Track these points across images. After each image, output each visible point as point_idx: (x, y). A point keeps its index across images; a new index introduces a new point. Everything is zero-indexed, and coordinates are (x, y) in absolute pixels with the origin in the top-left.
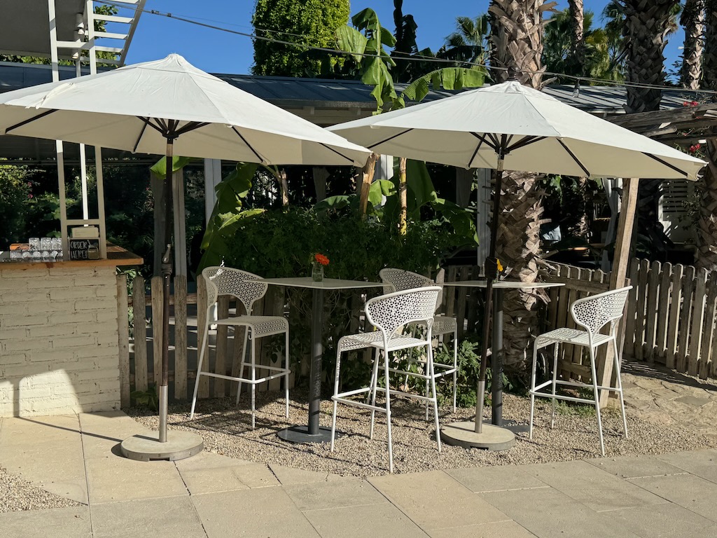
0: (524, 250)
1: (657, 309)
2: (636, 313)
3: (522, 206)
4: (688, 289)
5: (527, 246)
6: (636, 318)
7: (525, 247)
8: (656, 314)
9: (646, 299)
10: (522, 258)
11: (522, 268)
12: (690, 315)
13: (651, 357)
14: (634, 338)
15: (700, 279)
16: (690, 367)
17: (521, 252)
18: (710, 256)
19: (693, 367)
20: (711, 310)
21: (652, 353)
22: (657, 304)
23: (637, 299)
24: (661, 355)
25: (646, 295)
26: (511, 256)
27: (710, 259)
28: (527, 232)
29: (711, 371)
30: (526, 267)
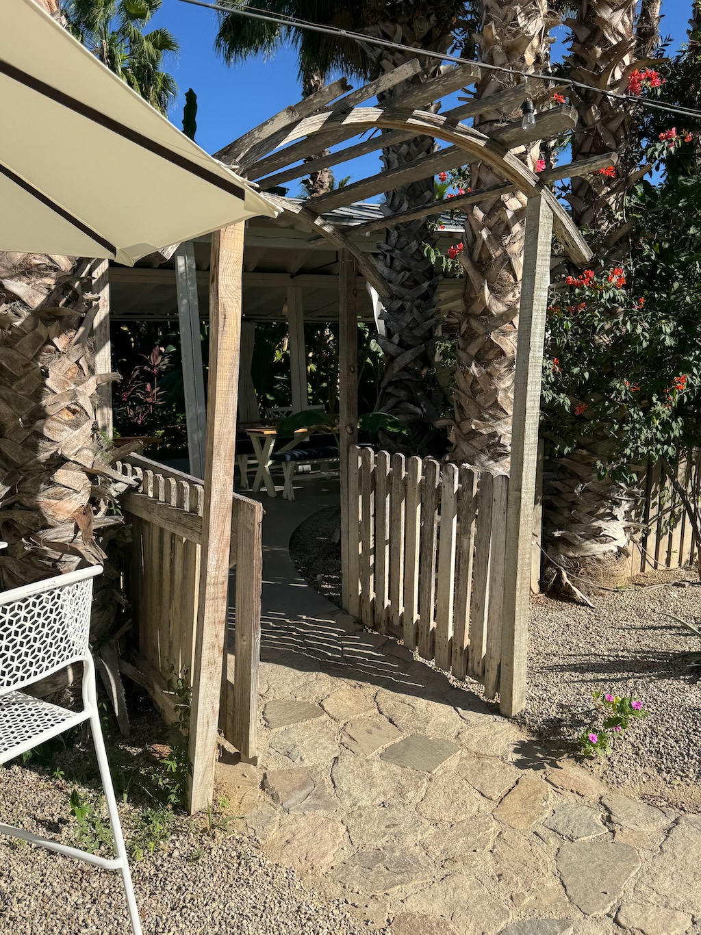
0: (43, 444)
1: (387, 537)
2: (360, 544)
3: (25, 343)
4: (431, 502)
5: (47, 433)
6: (360, 552)
7: (41, 436)
8: (387, 547)
9: (372, 519)
10: (38, 463)
11: (42, 486)
12: (434, 553)
13: (382, 624)
14: (360, 588)
15: (447, 485)
16: (437, 651)
17: (35, 448)
18: (473, 438)
19: (442, 652)
20: (465, 545)
21: (384, 618)
22: (388, 530)
23: (360, 518)
24: (396, 622)
25: (372, 513)
26: (16, 459)
27: (474, 443)
28: (44, 402)
29: (470, 665)
30: (52, 484)
